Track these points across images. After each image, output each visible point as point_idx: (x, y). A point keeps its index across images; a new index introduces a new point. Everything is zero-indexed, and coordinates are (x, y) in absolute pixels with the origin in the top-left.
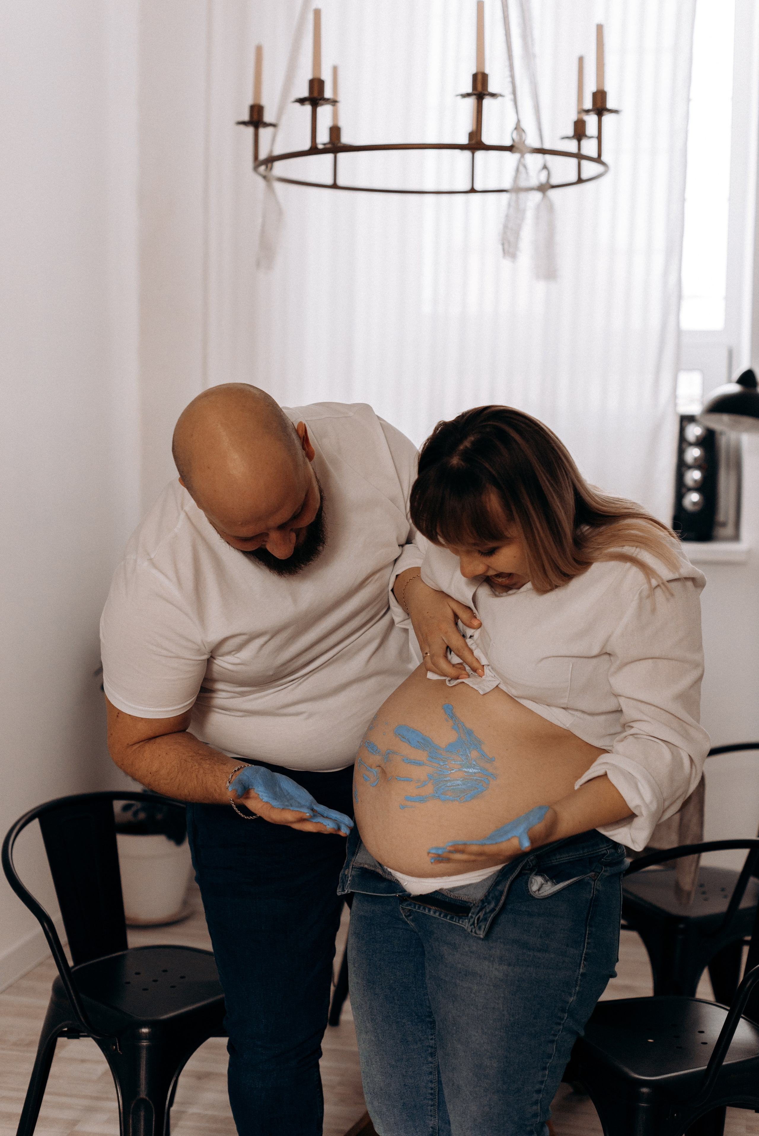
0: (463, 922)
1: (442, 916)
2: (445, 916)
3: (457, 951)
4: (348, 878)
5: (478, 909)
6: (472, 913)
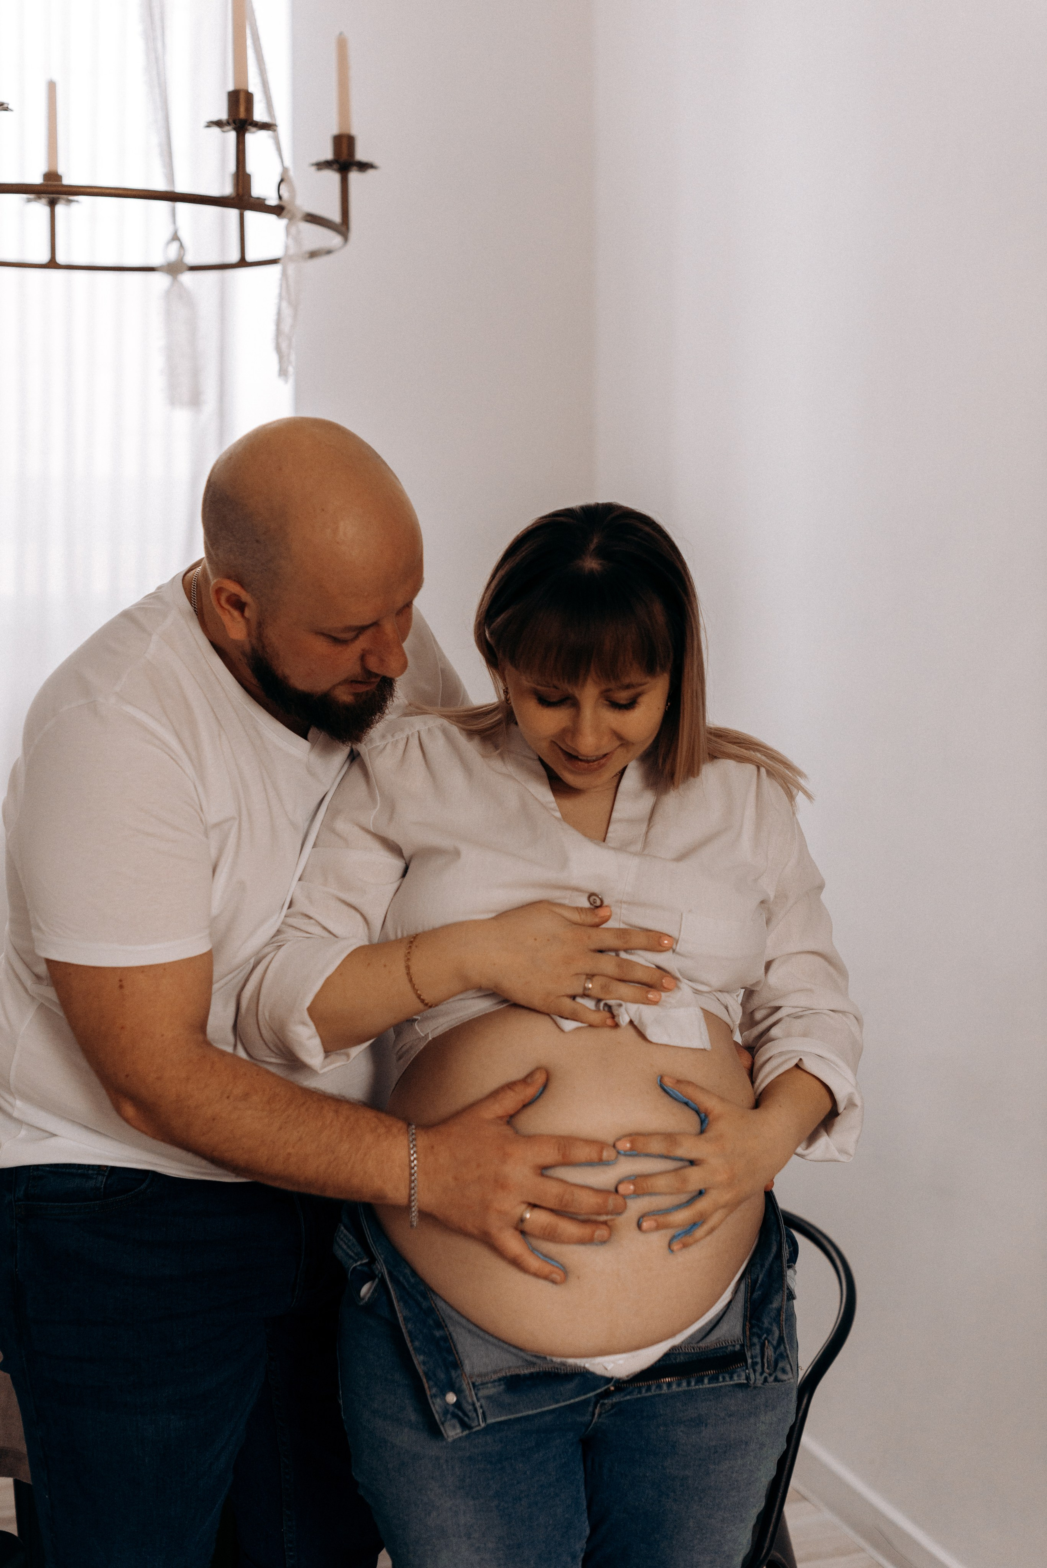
0: (739, 1376)
1: (693, 1383)
2: (700, 1381)
3: (706, 1425)
4: (474, 1404)
5: (758, 1347)
6: (752, 1357)
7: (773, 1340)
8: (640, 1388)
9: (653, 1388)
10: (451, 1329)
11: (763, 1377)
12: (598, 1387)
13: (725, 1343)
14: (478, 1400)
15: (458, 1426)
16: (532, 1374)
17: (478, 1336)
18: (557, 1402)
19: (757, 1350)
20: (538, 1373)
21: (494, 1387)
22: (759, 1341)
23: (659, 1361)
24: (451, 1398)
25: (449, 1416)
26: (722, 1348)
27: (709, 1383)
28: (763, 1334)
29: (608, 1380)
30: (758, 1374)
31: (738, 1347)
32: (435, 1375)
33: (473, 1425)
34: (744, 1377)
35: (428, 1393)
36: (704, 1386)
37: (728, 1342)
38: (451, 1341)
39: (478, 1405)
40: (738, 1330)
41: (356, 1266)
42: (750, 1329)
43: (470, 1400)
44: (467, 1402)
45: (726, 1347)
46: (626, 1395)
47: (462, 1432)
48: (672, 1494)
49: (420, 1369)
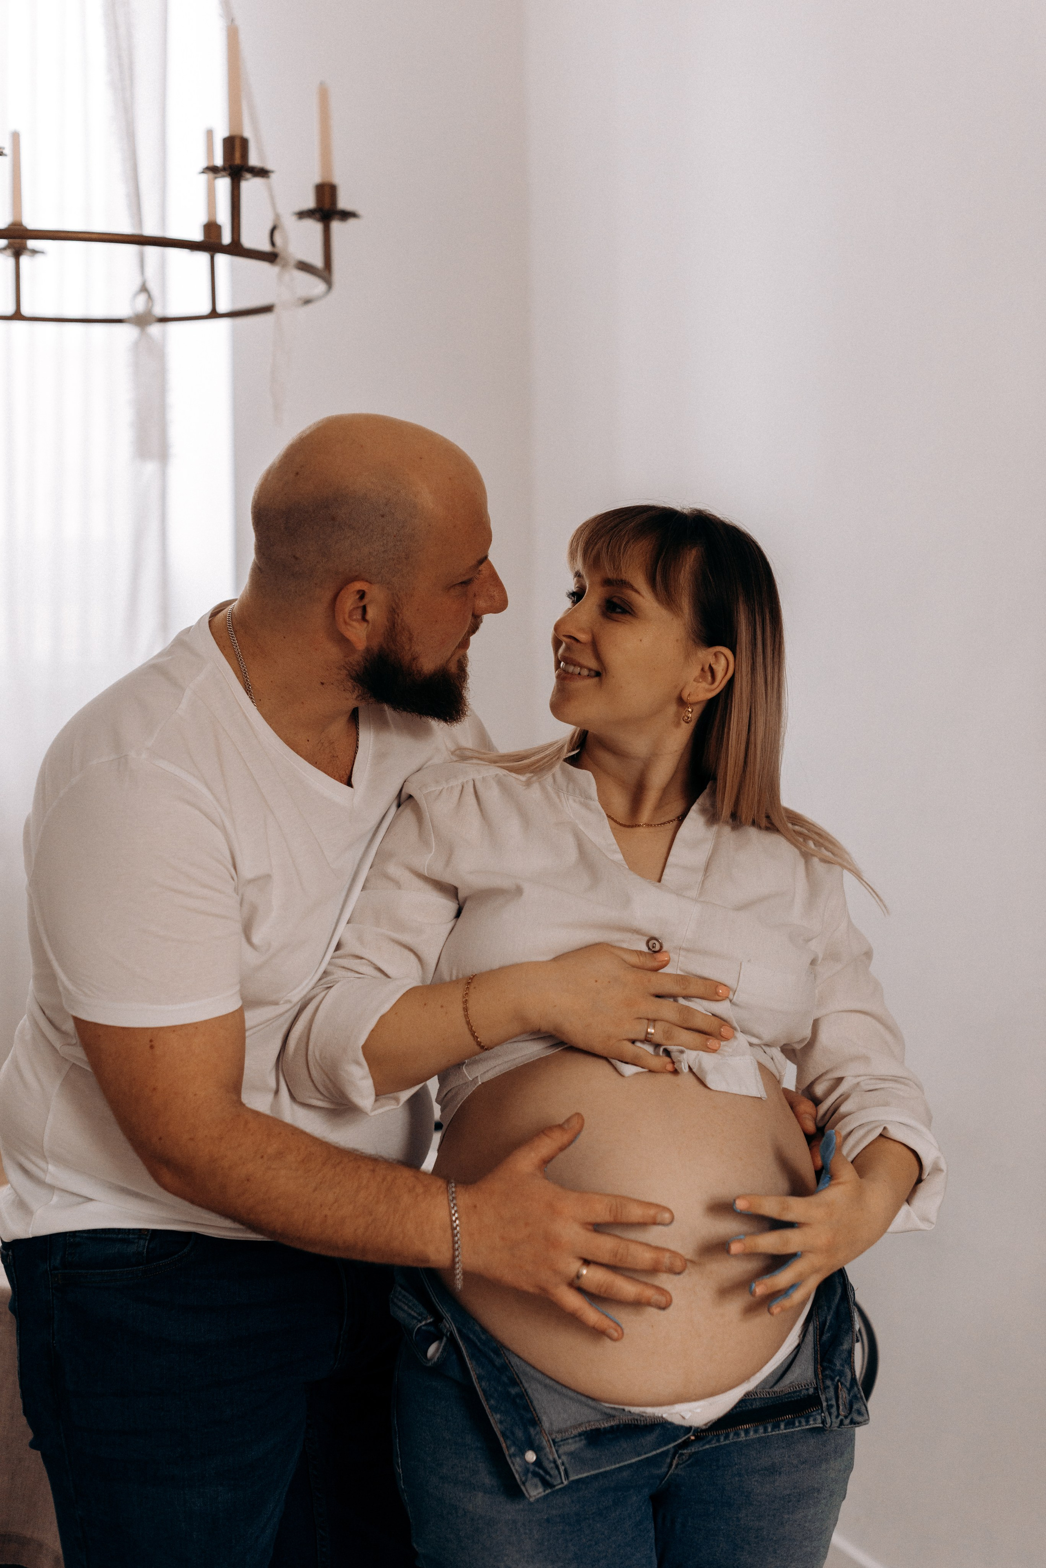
0: (815, 1420)
1: (770, 1430)
2: (776, 1426)
3: (780, 1473)
4: (555, 1462)
5: (832, 1390)
6: (827, 1400)
7: (846, 1380)
8: (718, 1436)
9: (731, 1435)
10: (526, 1385)
11: (839, 1419)
12: (678, 1437)
13: (799, 1388)
14: (559, 1457)
15: (539, 1484)
16: (612, 1427)
17: (556, 1390)
18: (639, 1455)
19: (831, 1393)
20: (618, 1426)
21: (575, 1442)
22: (832, 1384)
23: (735, 1407)
24: (531, 1456)
25: (530, 1475)
26: (795, 1392)
27: (785, 1429)
28: (836, 1376)
29: (688, 1429)
30: (833, 1417)
31: (811, 1391)
32: (513, 1433)
33: (555, 1483)
34: (819, 1421)
35: (506, 1453)
36: (781, 1432)
37: (802, 1386)
38: (527, 1398)
39: (559, 1462)
40: (810, 1373)
41: (421, 1327)
42: (822, 1372)
43: (551, 1458)
44: (548, 1459)
45: (800, 1391)
46: (704, 1445)
47: (544, 1491)
48: (747, 1547)
49: (497, 1428)
